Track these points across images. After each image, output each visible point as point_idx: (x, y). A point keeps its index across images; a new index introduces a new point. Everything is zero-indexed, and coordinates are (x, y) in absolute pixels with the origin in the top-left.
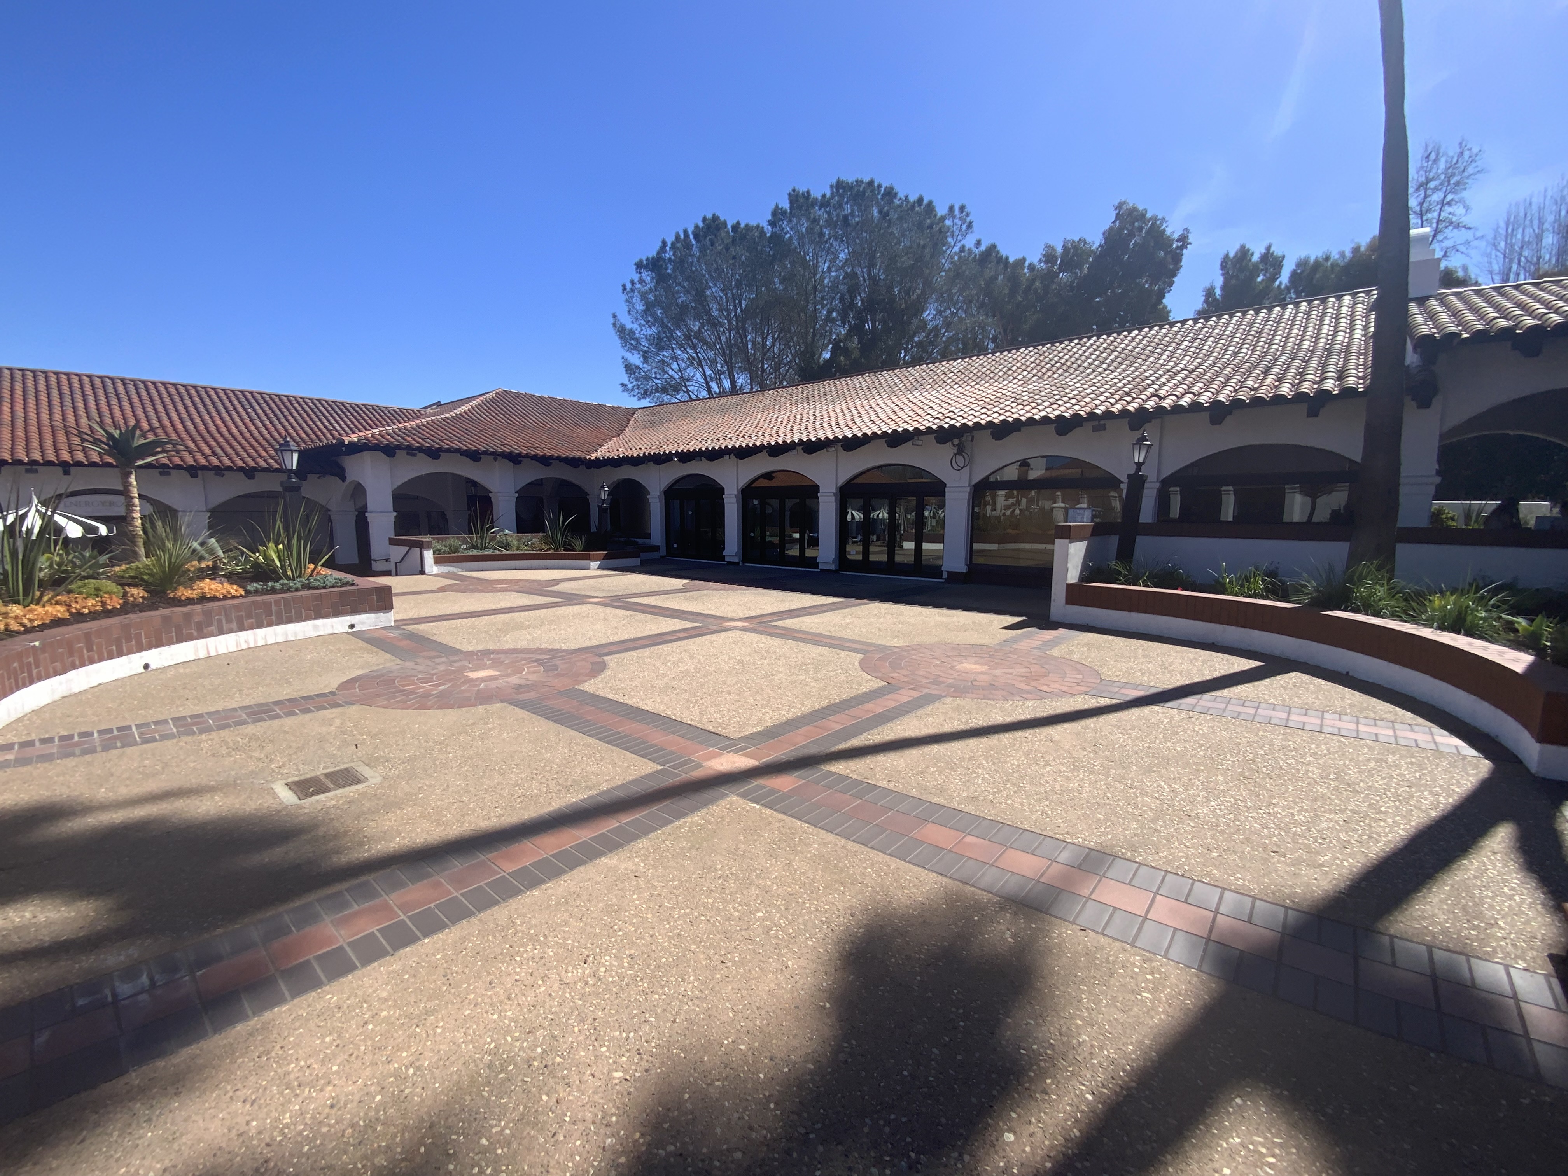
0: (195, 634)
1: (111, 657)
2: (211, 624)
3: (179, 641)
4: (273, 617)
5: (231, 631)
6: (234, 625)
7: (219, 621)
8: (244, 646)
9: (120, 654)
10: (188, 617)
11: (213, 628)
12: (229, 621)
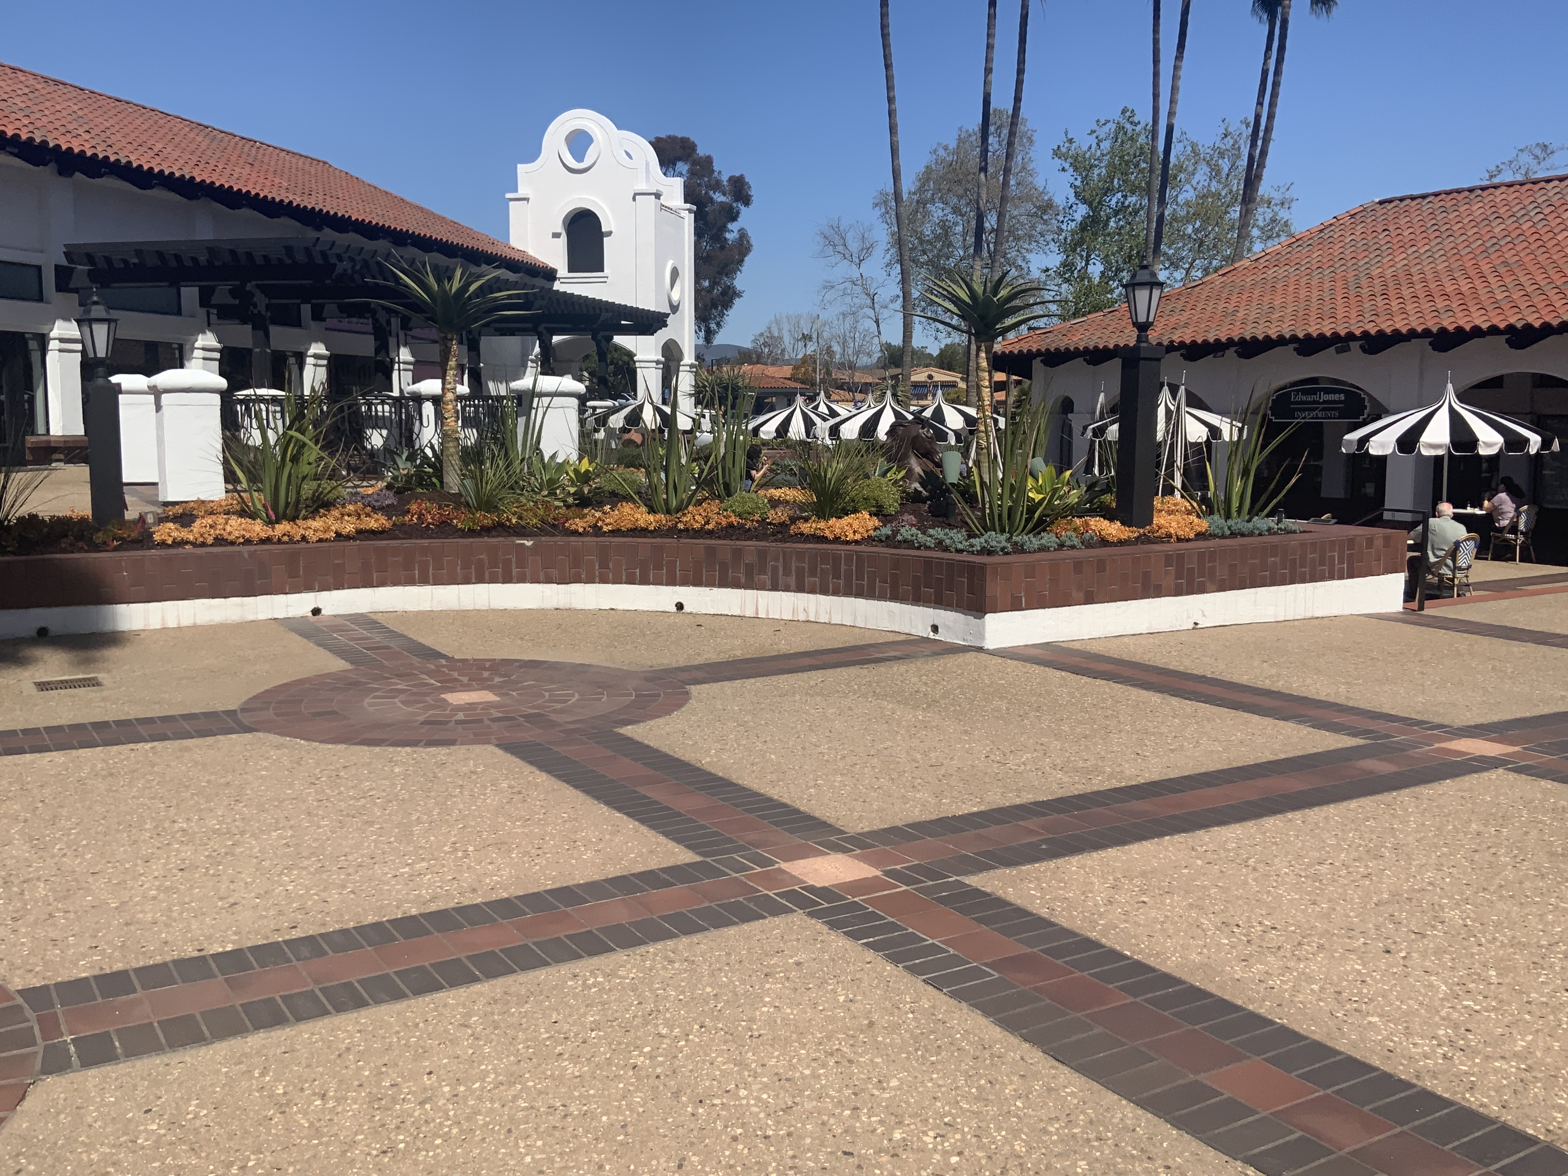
0: (743, 580)
1: (631, 581)
2: (763, 571)
3: (723, 584)
4: (841, 582)
5: (787, 589)
6: (792, 581)
7: (775, 570)
8: (802, 617)
9: (644, 581)
10: (738, 554)
11: (766, 578)
12: (787, 572)
